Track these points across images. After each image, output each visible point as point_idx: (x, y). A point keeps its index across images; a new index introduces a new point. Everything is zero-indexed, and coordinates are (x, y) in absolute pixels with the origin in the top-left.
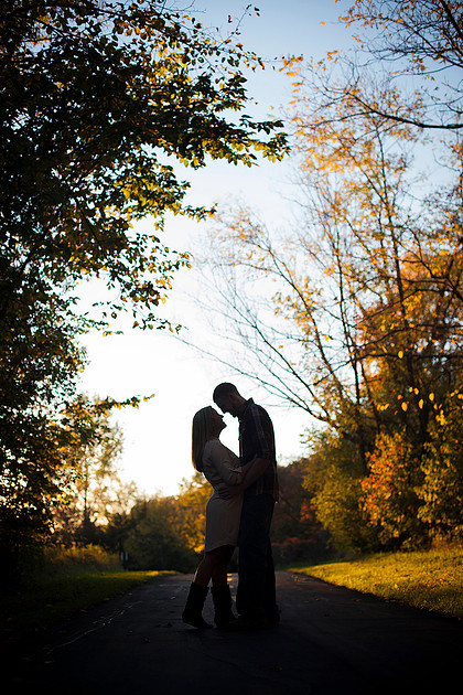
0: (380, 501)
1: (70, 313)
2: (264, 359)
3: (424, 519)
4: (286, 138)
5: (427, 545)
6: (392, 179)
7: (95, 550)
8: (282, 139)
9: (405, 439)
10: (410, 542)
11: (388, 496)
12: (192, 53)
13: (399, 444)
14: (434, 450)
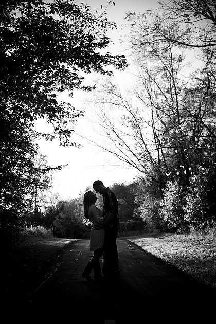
0: (167, 210)
1: (31, 130)
2: (117, 144)
3: (187, 220)
4: (126, 61)
5: (188, 231)
6: (175, 66)
7: (41, 229)
8: (124, 62)
9: (179, 184)
10: (181, 230)
11: (171, 208)
12: (85, 22)
13: (176, 186)
14: (191, 190)
